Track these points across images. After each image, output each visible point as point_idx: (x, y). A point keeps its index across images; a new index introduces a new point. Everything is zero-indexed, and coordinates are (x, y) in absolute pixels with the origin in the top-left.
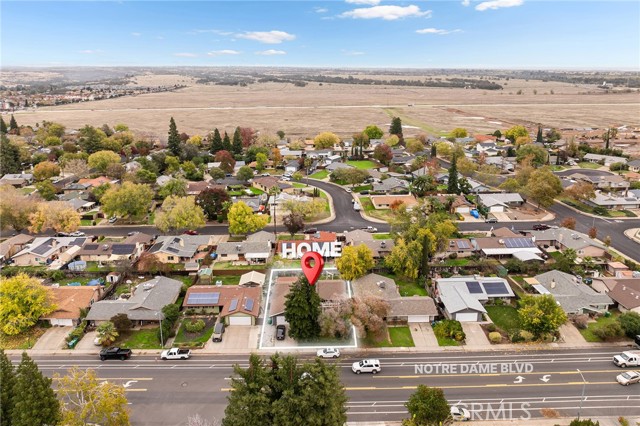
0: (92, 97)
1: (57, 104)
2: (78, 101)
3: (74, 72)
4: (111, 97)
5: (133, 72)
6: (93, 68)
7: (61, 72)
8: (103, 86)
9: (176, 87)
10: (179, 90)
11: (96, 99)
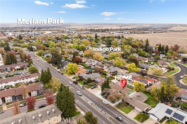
0: (152, 32)
1: (142, 33)
2: (148, 33)
3: (156, 25)
4: (159, 32)
5: (174, 25)
6: (162, 24)
7: (152, 25)
8: (160, 29)
9: (184, 31)
10: (184, 32)
11: (154, 33)
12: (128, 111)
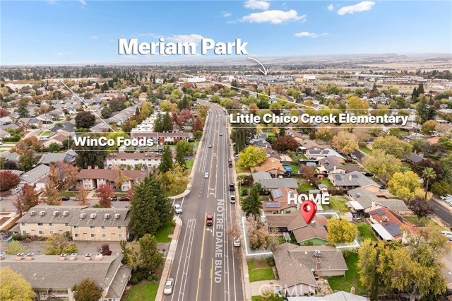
12: (259, 278)
